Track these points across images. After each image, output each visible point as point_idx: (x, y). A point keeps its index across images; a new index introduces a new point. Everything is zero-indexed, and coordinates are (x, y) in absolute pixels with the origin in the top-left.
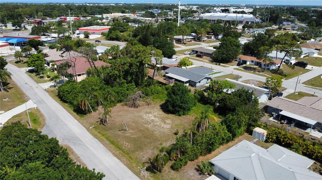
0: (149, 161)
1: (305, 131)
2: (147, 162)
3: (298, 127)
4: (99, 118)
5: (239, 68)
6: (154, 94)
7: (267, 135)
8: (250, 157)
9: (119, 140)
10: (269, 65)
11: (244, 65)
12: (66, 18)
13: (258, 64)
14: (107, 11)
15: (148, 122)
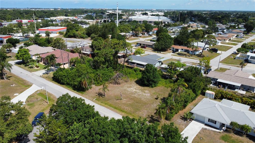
0: (148, 117)
1: (235, 91)
2: (147, 118)
3: (229, 89)
4: (96, 93)
5: (175, 55)
6: (127, 75)
7: (215, 94)
8: (215, 106)
9: (120, 106)
10: (195, 52)
11: (177, 52)
12: (22, 21)
13: (186, 51)
14: (53, 14)
15: (132, 93)
